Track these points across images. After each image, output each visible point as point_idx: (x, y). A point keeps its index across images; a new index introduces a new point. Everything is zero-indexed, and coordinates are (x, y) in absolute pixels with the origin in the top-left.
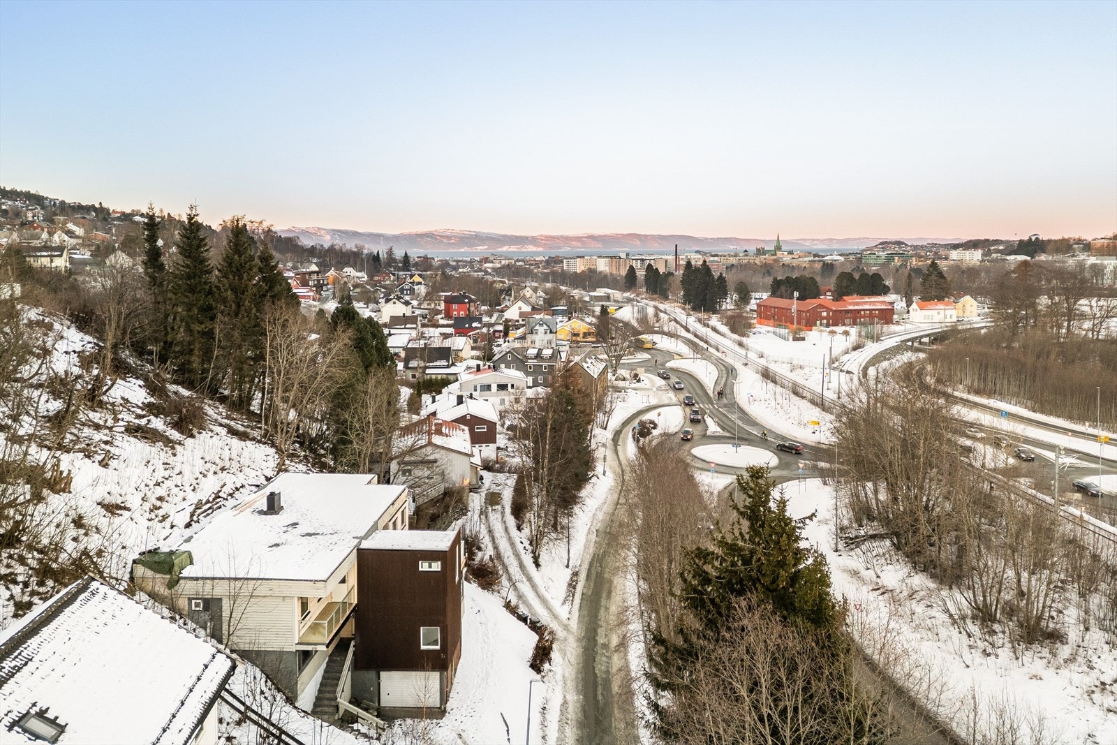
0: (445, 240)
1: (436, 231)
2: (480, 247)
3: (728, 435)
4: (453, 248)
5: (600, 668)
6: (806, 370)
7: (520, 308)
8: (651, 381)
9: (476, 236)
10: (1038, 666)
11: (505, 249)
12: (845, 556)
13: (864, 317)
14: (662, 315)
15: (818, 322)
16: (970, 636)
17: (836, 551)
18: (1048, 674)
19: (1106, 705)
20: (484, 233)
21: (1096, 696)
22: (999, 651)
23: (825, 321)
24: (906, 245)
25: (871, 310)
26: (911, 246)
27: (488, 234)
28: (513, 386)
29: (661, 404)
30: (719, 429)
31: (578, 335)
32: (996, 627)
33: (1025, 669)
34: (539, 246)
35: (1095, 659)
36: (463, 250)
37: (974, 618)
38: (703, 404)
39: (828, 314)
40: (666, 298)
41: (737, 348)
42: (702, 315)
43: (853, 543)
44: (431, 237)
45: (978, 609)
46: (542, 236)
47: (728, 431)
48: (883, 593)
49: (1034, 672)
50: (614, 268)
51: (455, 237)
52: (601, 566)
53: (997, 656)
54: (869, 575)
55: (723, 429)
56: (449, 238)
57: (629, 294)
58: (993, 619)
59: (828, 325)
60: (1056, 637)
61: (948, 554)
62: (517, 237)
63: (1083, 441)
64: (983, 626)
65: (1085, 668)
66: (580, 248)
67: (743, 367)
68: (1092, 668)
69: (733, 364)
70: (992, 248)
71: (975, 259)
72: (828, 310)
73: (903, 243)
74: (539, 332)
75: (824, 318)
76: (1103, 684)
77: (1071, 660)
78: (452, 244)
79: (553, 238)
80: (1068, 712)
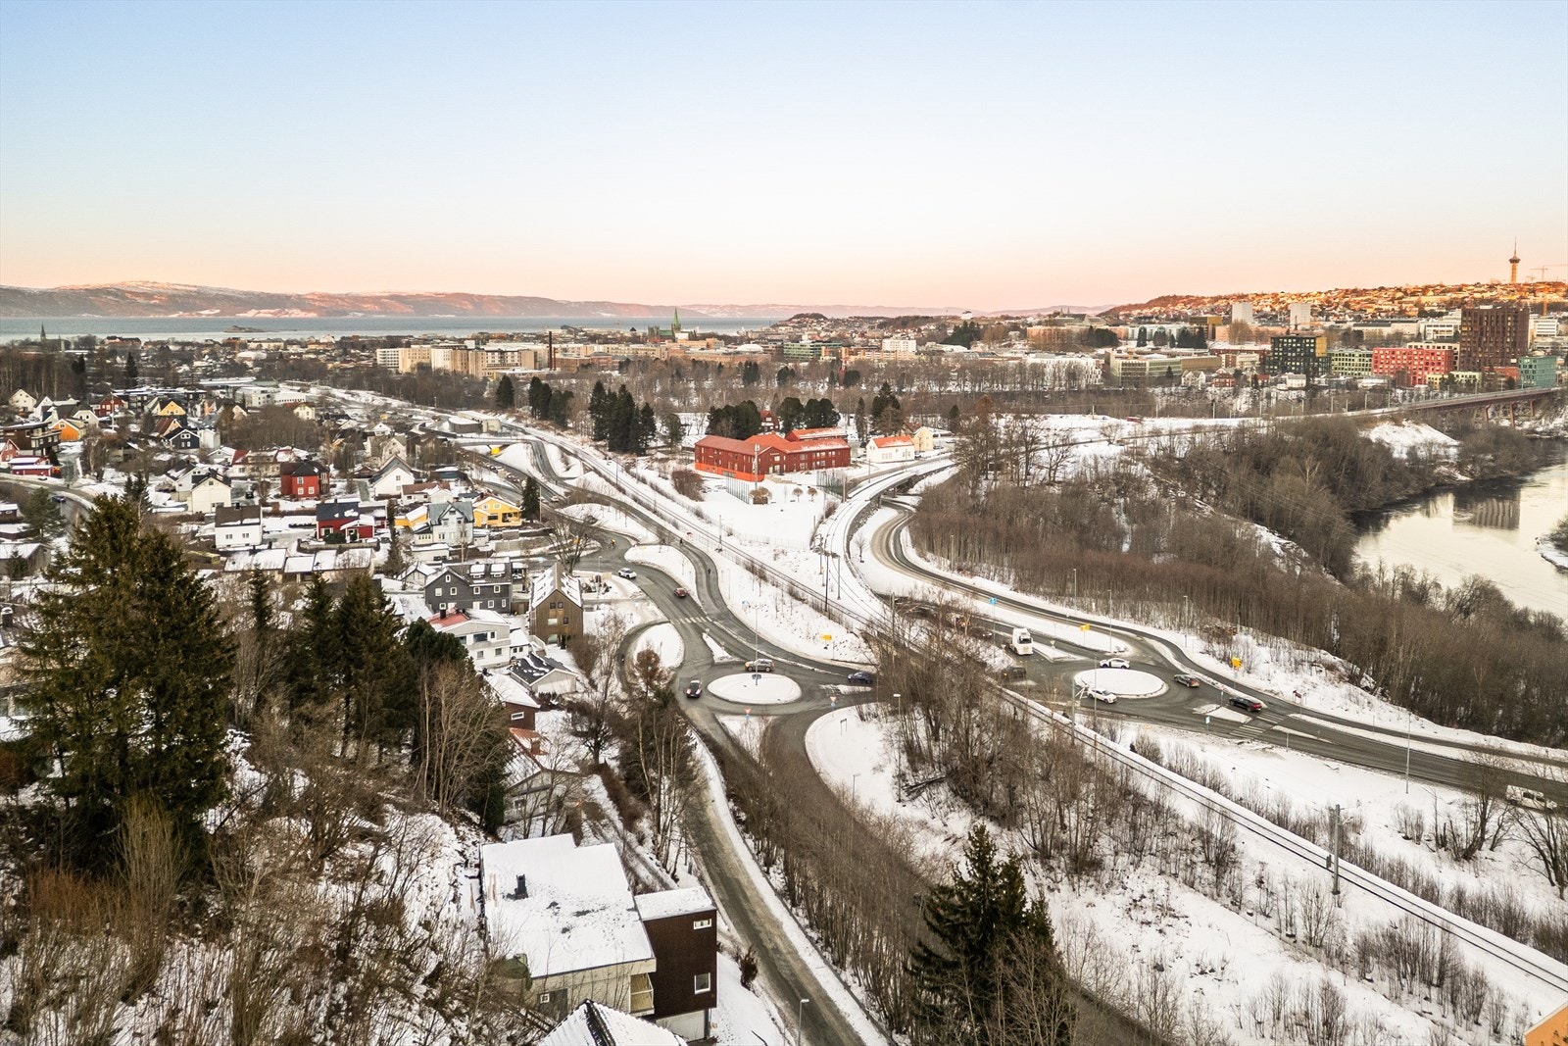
0: (141, 300)
1: (123, 284)
2: (207, 312)
3: (737, 659)
4: (157, 313)
5: (785, 972)
6: (791, 555)
7: (398, 478)
8: (621, 587)
9: (198, 293)
10: (1090, 895)
11: (251, 314)
12: (909, 805)
13: (820, 459)
14: (572, 459)
15: (771, 469)
16: (1034, 875)
17: (899, 801)
18: (1098, 900)
19: (1140, 919)
20: (211, 289)
21: (1132, 912)
22: (1060, 886)
23: (778, 467)
24: (825, 318)
25: (827, 451)
26: (831, 320)
27: (220, 290)
28: (493, 635)
29: (647, 622)
30: (726, 654)
31: (495, 518)
32: (1054, 863)
33: (1081, 899)
34: (309, 311)
35: (1125, 880)
36: (175, 316)
37: (1035, 857)
38: (694, 617)
39: (782, 458)
40: (565, 428)
41: (695, 520)
42: (624, 459)
43: (914, 791)
44: (116, 295)
45: (1036, 848)
46: (314, 294)
47: (736, 655)
48: (955, 842)
49: (1088, 901)
50: (459, 363)
51: (161, 294)
52: (717, 865)
53: (1059, 890)
54: (937, 824)
55: (730, 652)
56: (148, 296)
57: (504, 416)
58: (1049, 857)
59: (781, 473)
60: (1096, 865)
61: (999, 795)
62: (271, 296)
63: (1064, 626)
64: (1043, 864)
65: (1121, 889)
66: (380, 313)
67: (716, 553)
68: (1125, 888)
69: (704, 550)
70: (922, 328)
71: (910, 350)
72: (782, 453)
73: (822, 316)
74: (449, 522)
75: (777, 464)
76: (1135, 901)
77: (1110, 884)
78: (154, 305)
79: (332, 297)
80: (1118, 930)
